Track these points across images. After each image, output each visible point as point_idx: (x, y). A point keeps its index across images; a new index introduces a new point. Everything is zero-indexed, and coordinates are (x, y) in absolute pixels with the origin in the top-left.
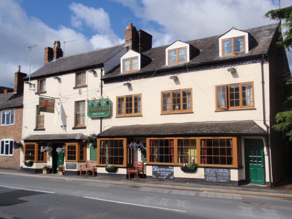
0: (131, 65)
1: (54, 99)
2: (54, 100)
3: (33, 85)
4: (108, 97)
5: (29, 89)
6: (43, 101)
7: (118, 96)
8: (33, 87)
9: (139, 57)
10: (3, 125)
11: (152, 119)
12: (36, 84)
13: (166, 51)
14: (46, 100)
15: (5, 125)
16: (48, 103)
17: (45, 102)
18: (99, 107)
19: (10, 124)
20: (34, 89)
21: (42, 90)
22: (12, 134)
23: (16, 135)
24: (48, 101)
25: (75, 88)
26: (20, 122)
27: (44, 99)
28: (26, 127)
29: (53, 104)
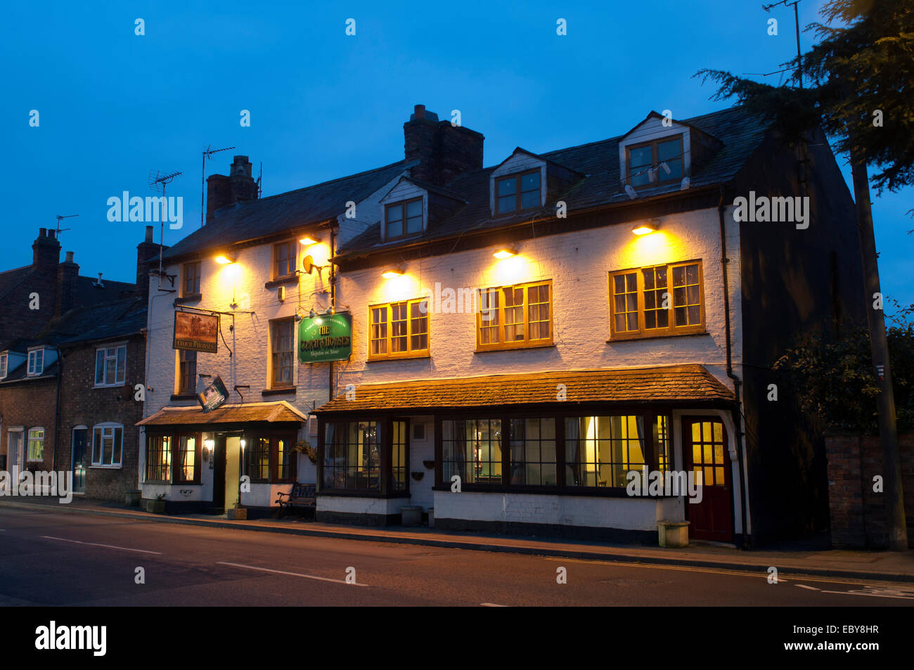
0: (405, 220)
1: (217, 315)
2: (218, 319)
3: (171, 279)
4: (348, 307)
5: (159, 290)
6: (186, 322)
7: (372, 304)
8: (171, 284)
9: (426, 198)
10: (98, 385)
11: (454, 365)
12: (179, 276)
13: (492, 182)
14: (193, 320)
15: (103, 385)
16: (199, 327)
17: (192, 324)
18: (326, 335)
19: (116, 383)
20: (172, 289)
21: (192, 292)
22: (120, 410)
23: (129, 413)
24: (199, 320)
25: (269, 286)
26: (138, 377)
27: (188, 317)
28: (153, 390)
29: (213, 327)
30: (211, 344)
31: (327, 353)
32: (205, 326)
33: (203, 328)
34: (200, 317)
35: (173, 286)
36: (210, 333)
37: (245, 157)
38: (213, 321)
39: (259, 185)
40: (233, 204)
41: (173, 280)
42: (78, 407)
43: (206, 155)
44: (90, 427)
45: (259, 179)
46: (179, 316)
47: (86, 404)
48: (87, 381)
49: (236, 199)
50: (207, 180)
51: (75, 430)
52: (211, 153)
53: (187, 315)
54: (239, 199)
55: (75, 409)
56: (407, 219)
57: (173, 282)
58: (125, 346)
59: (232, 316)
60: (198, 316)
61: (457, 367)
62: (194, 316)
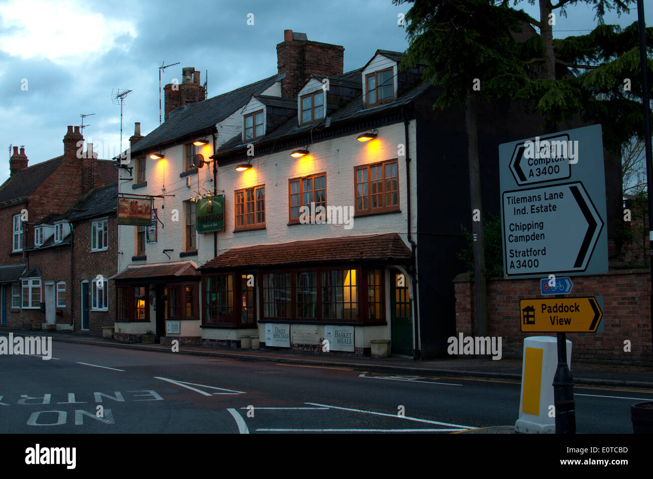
0: (254, 126)
1: (151, 198)
2: (152, 201)
3: (129, 170)
4: (223, 192)
5: (121, 179)
6: (126, 205)
7: (236, 189)
8: (130, 174)
9: (265, 110)
10: (93, 250)
11: (278, 234)
12: (134, 168)
13: (299, 99)
14: (132, 203)
15: (97, 249)
16: (137, 208)
17: (131, 205)
18: (210, 212)
19: (103, 248)
20: (130, 178)
21: (142, 180)
22: (105, 268)
23: (111, 270)
24: (137, 202)
25: (182, 176)
26: (114, 243)
27: (127, 201)
28: (122, 254)
29: (147, 207)
30: (146, 219)
31: (211, 225)
32: (141, 207)
33: (140, 209)
34: (137, 200)
35: (131, 175)
36: (145, 211)
37: (191, 68)
38: (148, 203)
39: (206, 89)
40: (182, 106)
41: (131, 171)
42: (83, 266)
43: (161, 69)
44: (90, 281)
45: (206, 84)
46: (121, 201)
47: (88, 264)
48: (87, 246)
49: (184, 102)
50: (164, 89)
51: (83, 283)
52: (165, 68)
53: (127, 200)
54: (186, 102)
55: (82, 268)
56: (256, 126)
57: (131, 173)
58: (107, 220)
59: (163, 198)
60: (135, 200)
61: (279, 235)
62: (132, 200)
